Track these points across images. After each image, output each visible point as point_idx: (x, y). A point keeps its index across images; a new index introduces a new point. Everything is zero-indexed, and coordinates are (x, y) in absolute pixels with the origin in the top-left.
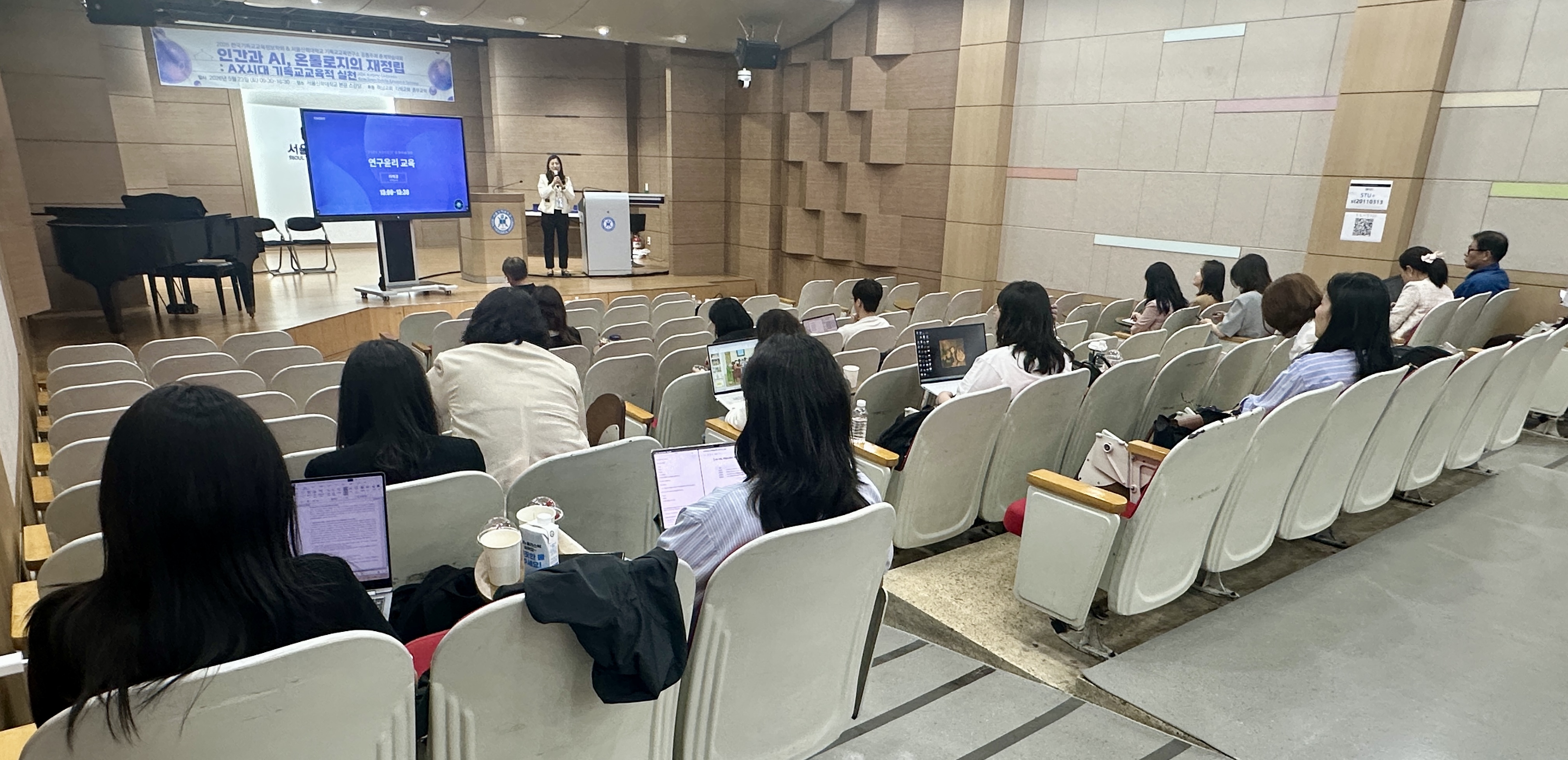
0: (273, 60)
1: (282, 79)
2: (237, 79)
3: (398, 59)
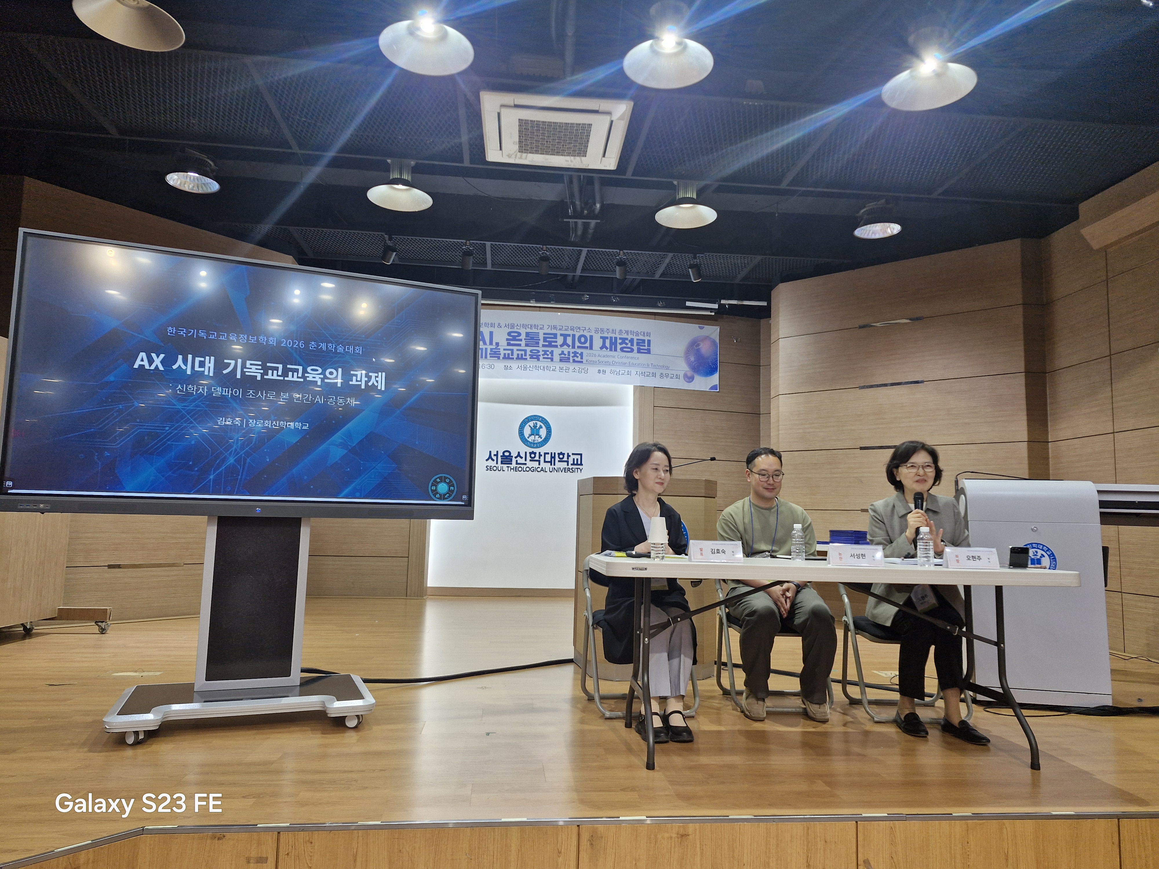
3: (644, 335)
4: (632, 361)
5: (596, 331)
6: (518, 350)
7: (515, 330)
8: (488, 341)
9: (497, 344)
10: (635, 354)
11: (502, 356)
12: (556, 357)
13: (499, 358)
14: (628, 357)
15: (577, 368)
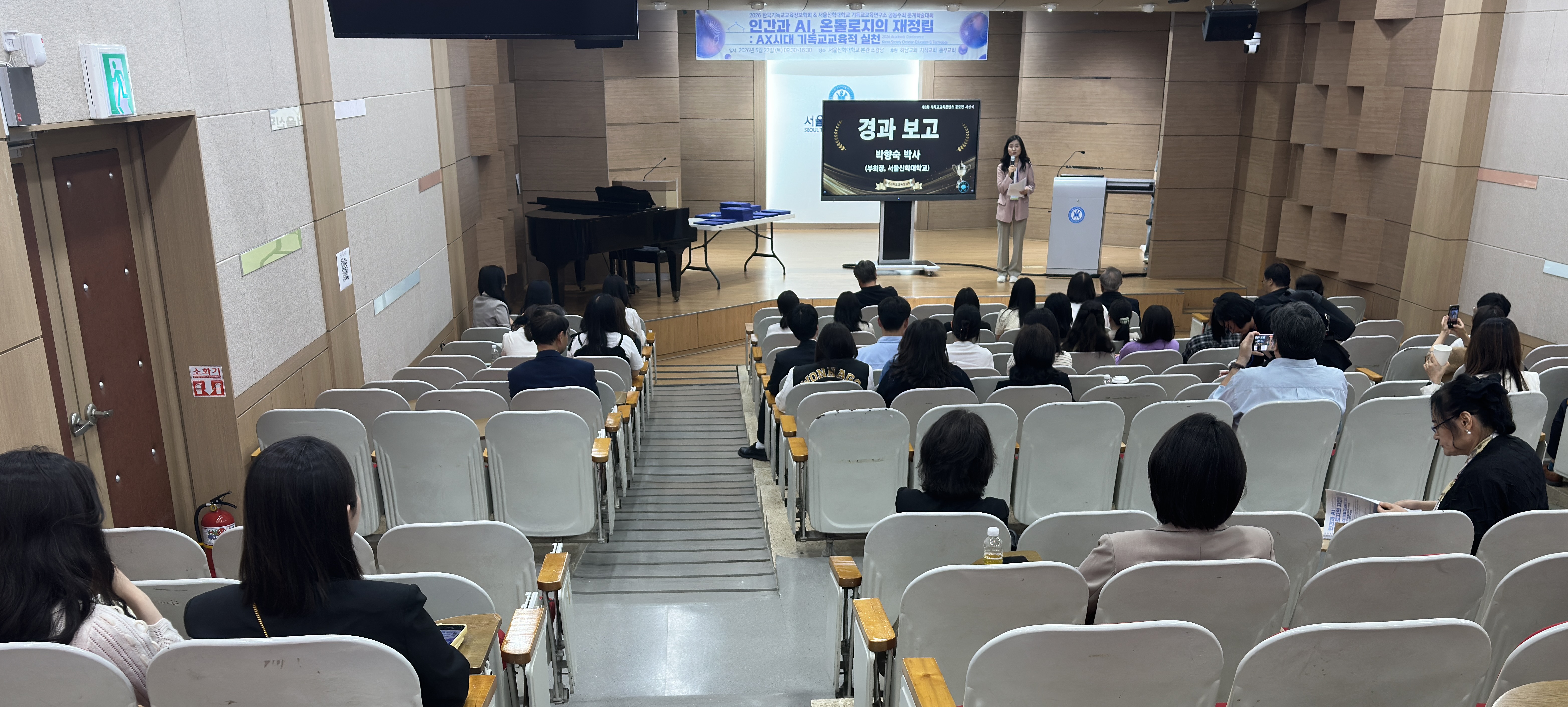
0: (800, 28)
1: (805, 47)
2: (763, 51)
3: (928, 17)
4: (918, 40)
5: (890, 16)
6: (830, 35)
7: (827, 18)
8: (807, 30)
9: (814, 31)
10: (920, 34)
11: (817, 41)
12: (859, 41)
13: (815, 43)
14: (915, 37)
15: (875, 49)
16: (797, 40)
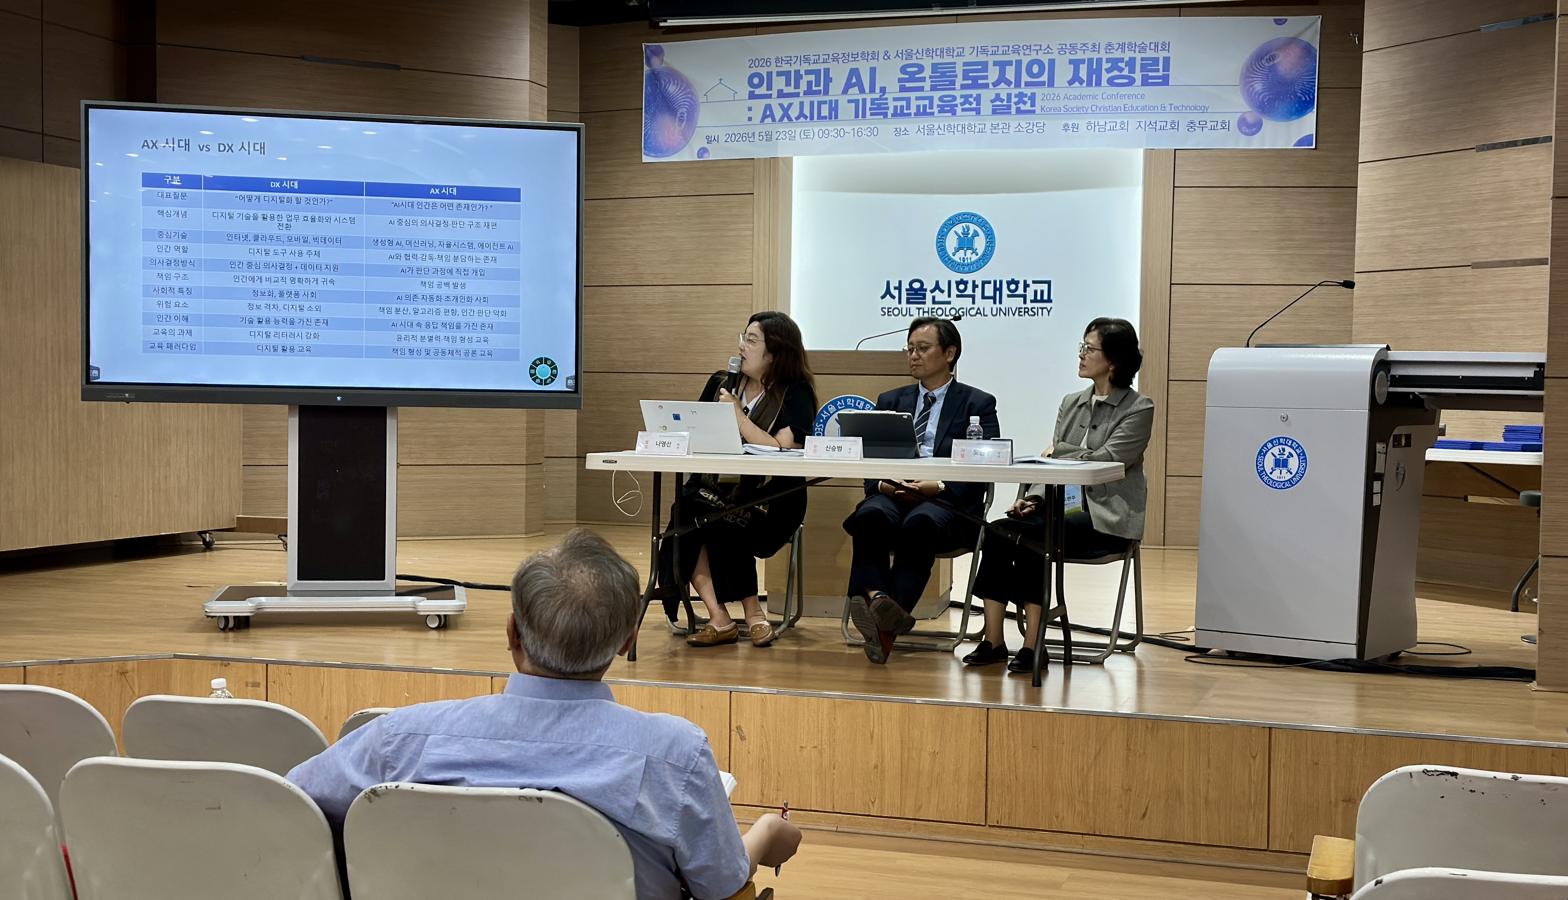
0: (853, 85)
1: (863, 125)
2: (774, 136)
3: (1157, 49)
4: (1131, 102)
5: (1062, 50)
6: (917, 98)
7: (914, 61)
9: (883, 90)
10: (1137, 89)
11: (890, 112)
12: (986, 107)
13: (885, 115)
14: (1122, 96)
15: (1024, 125)
16: (846, 110)
